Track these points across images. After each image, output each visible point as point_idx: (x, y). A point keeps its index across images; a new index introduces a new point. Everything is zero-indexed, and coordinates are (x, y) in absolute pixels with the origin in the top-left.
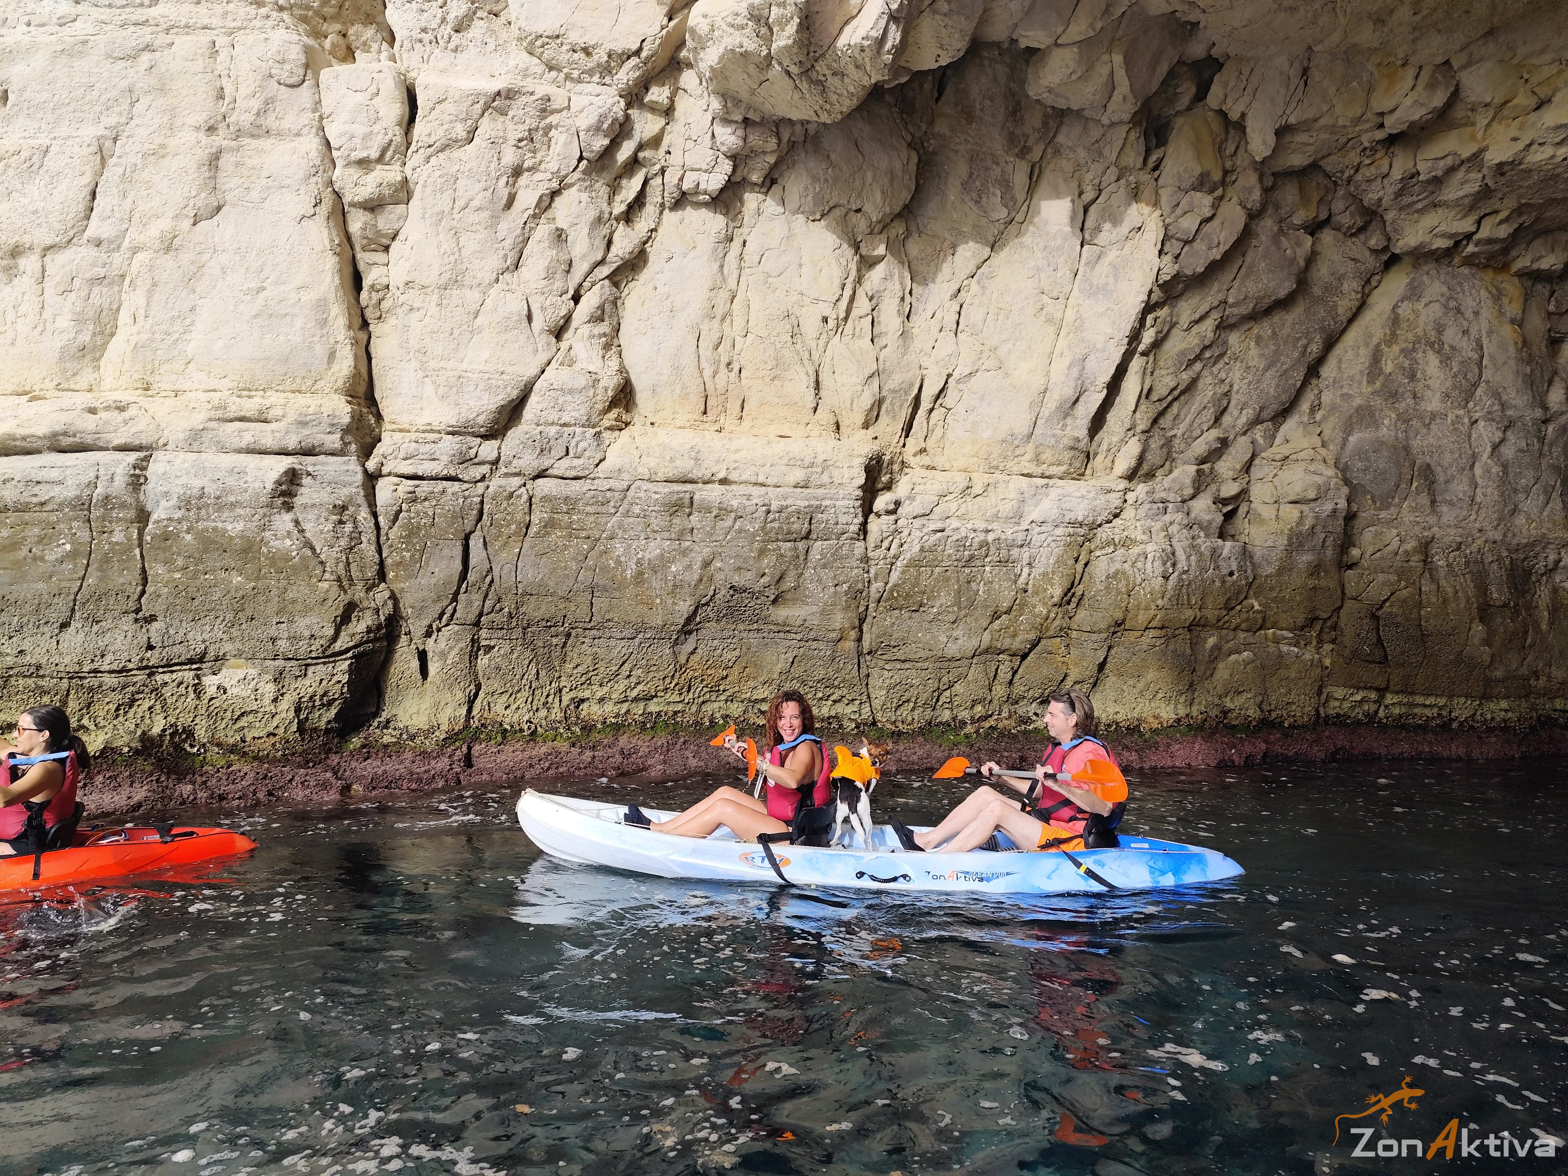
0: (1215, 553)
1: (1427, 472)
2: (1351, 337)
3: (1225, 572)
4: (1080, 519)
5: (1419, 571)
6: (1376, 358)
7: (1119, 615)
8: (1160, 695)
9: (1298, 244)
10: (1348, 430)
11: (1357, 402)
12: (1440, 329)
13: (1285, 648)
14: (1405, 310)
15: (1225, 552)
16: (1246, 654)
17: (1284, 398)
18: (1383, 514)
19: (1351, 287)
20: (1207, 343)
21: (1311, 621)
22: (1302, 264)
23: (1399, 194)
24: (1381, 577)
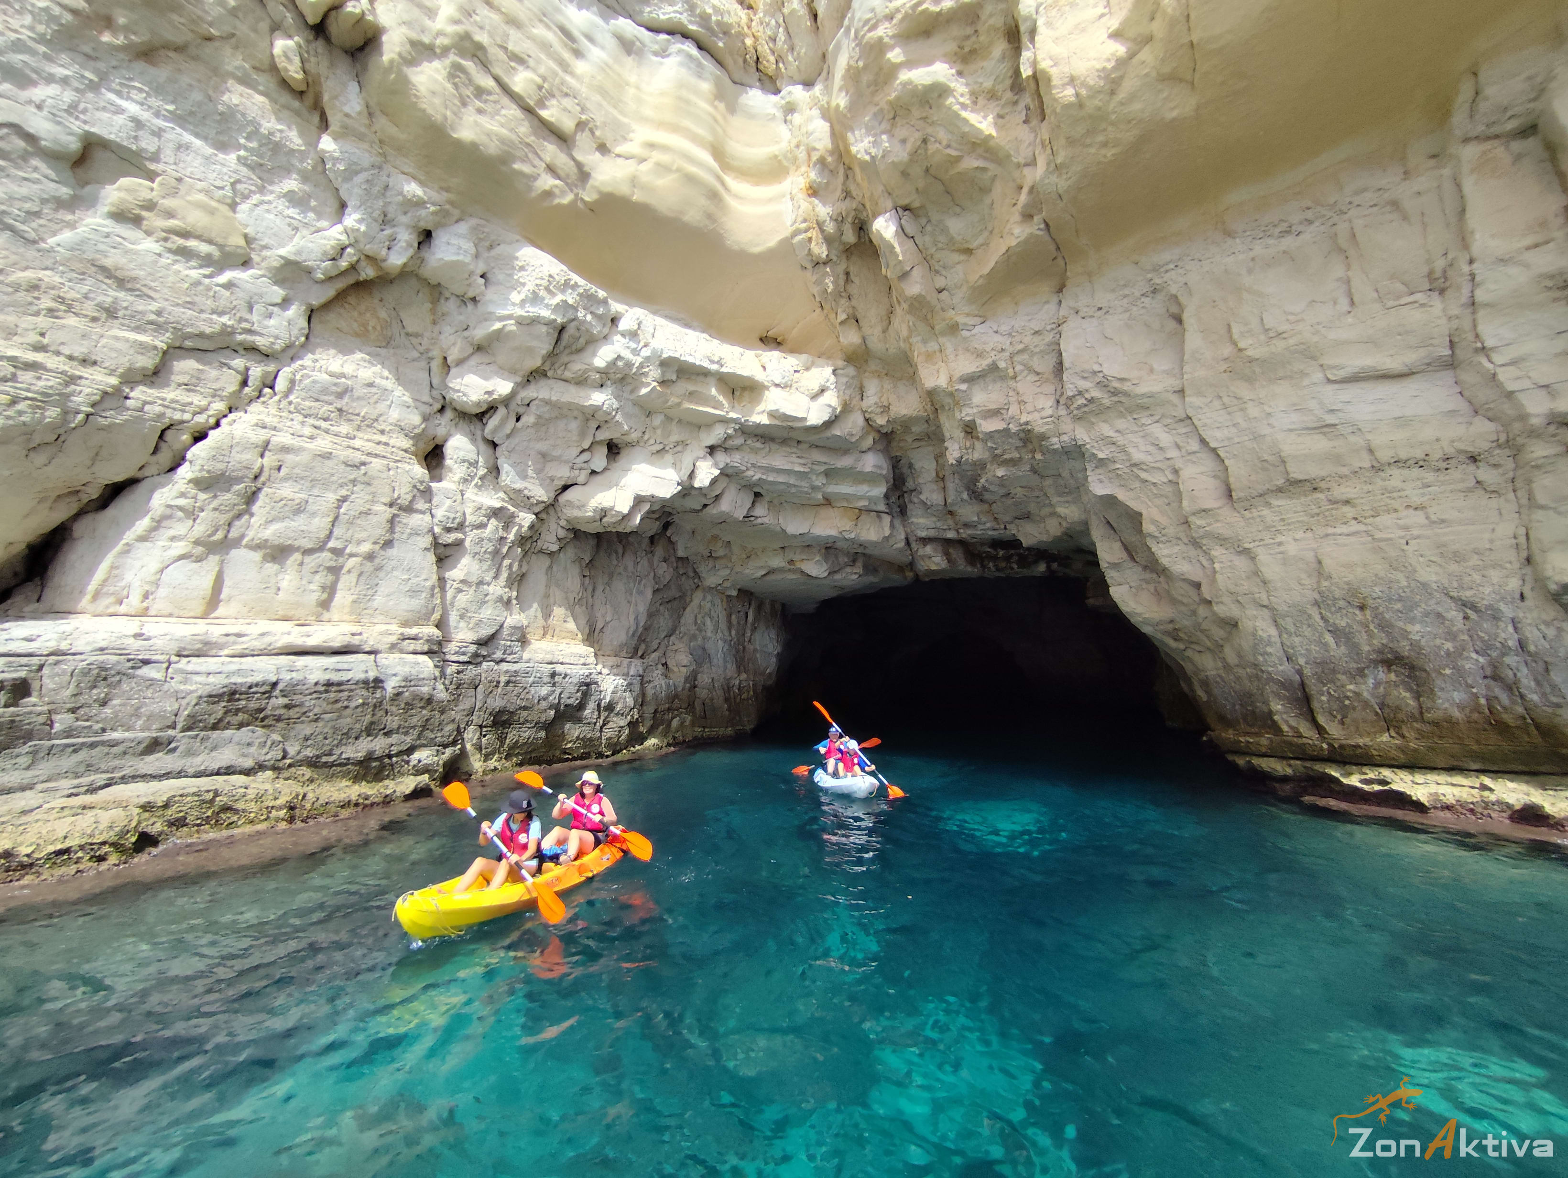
1: (710, 655)
3: (669, 691)
5: (712, 688)
6: (695, 618)
7: (655, 708)
10: (690, 640)
11: (691, 632)
12: (710, 610)
14: (702, 603)
16: (678, 718)
17: (673, 629)
18: (701, 670)
19: (689, 594)
21: (688, 706)
23: (707, 570)
24: (704, 691)
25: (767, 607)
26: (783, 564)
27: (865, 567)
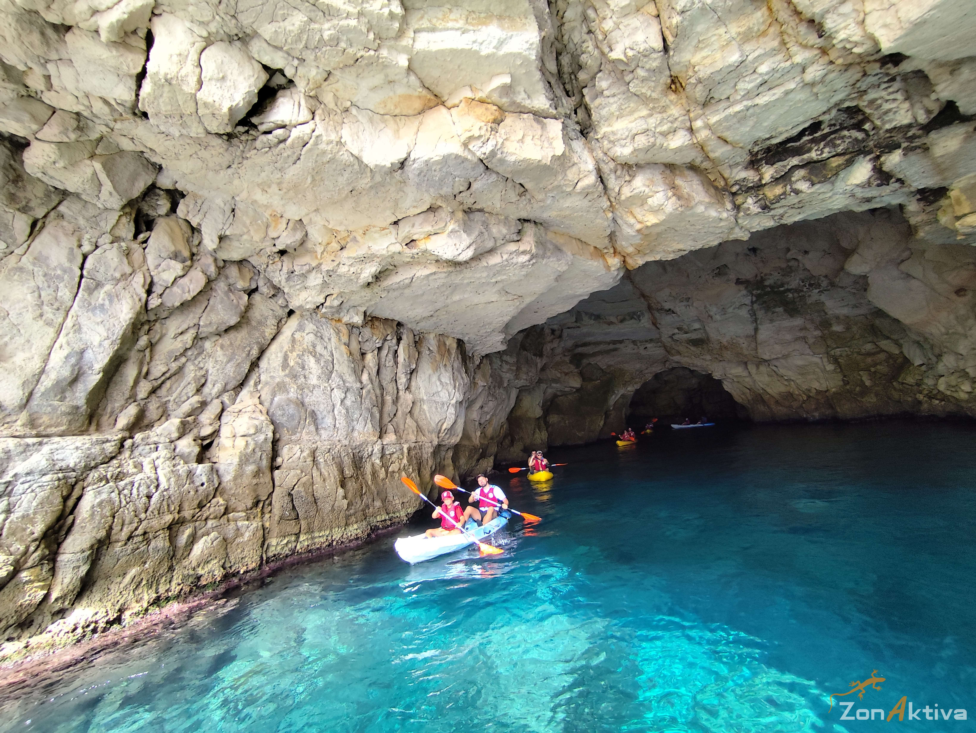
0: (190, 474)
1: (313, 414)
2: (274, 347)
3: (198, 484)
4: (72, 465)
5: (311, 466)
6: (286, 358)
7: (102, 533)
8: (144, 582)
9: (240, 298)
10: (274, 395)
11: (278, 380)
12: (314, 346)
13: (240, 524)
14: (297, 336)
15: (198, 472)
16: (212, 534)
17: (239, 378)
18: (293, 437)
19: (271, 322)
20: (188, 346)
21: (256, 504)
22: (243, 308)
23: (288, 279)
24: (292, 472)
25: (432, 342)
26: (397, 248)
27: (540, 243)
